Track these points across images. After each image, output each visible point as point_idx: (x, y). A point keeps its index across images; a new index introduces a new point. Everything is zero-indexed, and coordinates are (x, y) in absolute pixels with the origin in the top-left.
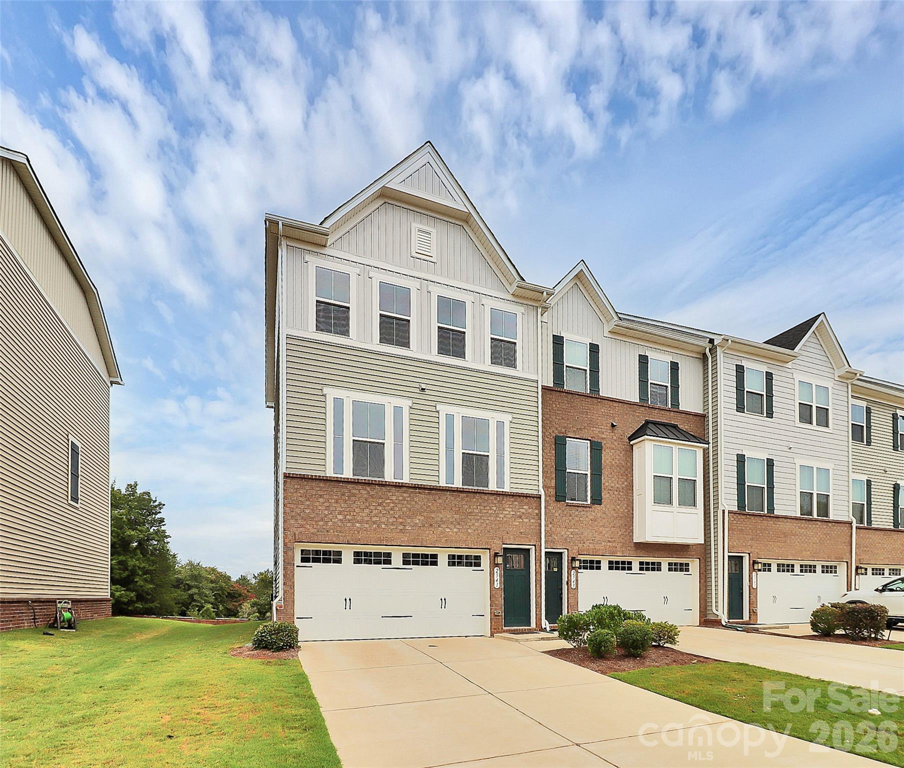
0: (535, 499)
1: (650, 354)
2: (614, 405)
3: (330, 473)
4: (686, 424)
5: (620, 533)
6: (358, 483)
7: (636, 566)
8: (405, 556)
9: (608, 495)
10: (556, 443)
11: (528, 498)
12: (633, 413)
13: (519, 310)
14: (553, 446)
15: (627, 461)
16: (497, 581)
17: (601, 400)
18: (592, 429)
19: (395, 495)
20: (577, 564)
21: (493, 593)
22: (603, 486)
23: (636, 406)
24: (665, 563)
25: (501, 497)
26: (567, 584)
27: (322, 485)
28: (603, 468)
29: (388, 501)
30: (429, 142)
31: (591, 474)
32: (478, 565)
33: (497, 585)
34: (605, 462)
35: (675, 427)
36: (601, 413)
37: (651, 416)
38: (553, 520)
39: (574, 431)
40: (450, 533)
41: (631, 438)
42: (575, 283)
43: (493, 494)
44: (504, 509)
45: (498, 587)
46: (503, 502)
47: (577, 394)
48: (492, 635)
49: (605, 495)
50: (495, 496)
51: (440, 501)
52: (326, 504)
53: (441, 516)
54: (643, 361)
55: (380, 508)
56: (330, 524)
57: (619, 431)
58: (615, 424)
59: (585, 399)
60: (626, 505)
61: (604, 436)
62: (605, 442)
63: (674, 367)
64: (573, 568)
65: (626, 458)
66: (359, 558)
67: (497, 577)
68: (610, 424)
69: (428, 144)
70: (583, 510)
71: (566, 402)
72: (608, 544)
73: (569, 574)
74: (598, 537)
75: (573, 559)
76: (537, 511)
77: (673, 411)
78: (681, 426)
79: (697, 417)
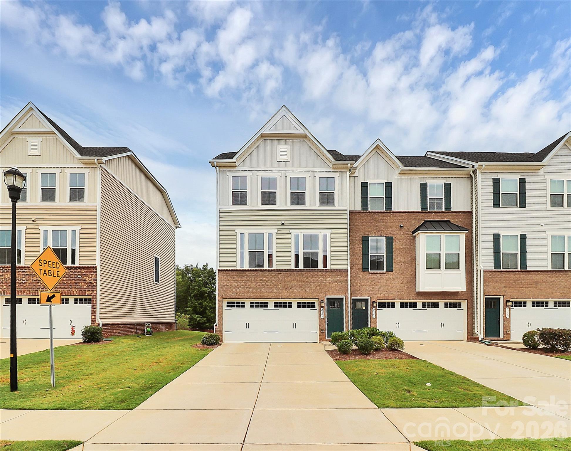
0: (345, 272)
1: (429, 182)
2: (402, 215)
3: (238, 267)
4: (456, 219)
5: (406, 287)
6: (251, 271)
7: (420, 305)
8: (275, 303)
9: (397, 266)
10: (362, 241)
11: (341, 272)
12: (416, 218)
13: (335, 175)
14: (361, 242)
15: (411, 245)
16: (322, 315)
17: (393, 213)
18: (386, 230)
19: (268, 275)
20: (375, 305)
21: (320, 321)
22: (394, 261)
23: (418, 213)
24: (442, 304)
25: (325, 272)
26: (370, 316)
27: (234, 273)
28: (394, 251)
29: (265, 278)
30: (284, 106)
31: (386, 255)
32: (314, 307)
33: (322, 317)
34: (395, 247)
35: (447, 222)
36: (393, 220)
37: (429, 217)
38: (361, 282)
39: (374, 232)
40: (297, 292)
41: (414, 232)
42: (376, 151)
43: (320, 271)
44: (326, 278)
46: (326, 275)
47: (377, 212)
48: (320, 342)
49: (395, 266)
50: (321, 272)
51: (291, 276)
52: (236, 281)
53: (291, 283)
54: (424, 187)
55: (261, 281)
56: (238, 290)
57: (405, 229)
58: (401, 226)
59: (382, 214)
60: (410, 271)
61: (395, 233)
62: (395, 236)
63: (448, 186)
64: (374, 307)
65: (411, 244)
66: (253, 305)
67: (322, 313)
68: (399, 226)
69: (284, 107)
70: (381, 275)
71: (369, 217)
72: (398, 293)
73: (371, 311)
74: (390, 290)
75: (373, 302)
76: (346, 278)
77: (446, 213)
78: (452, 221)
79: (465, 214)
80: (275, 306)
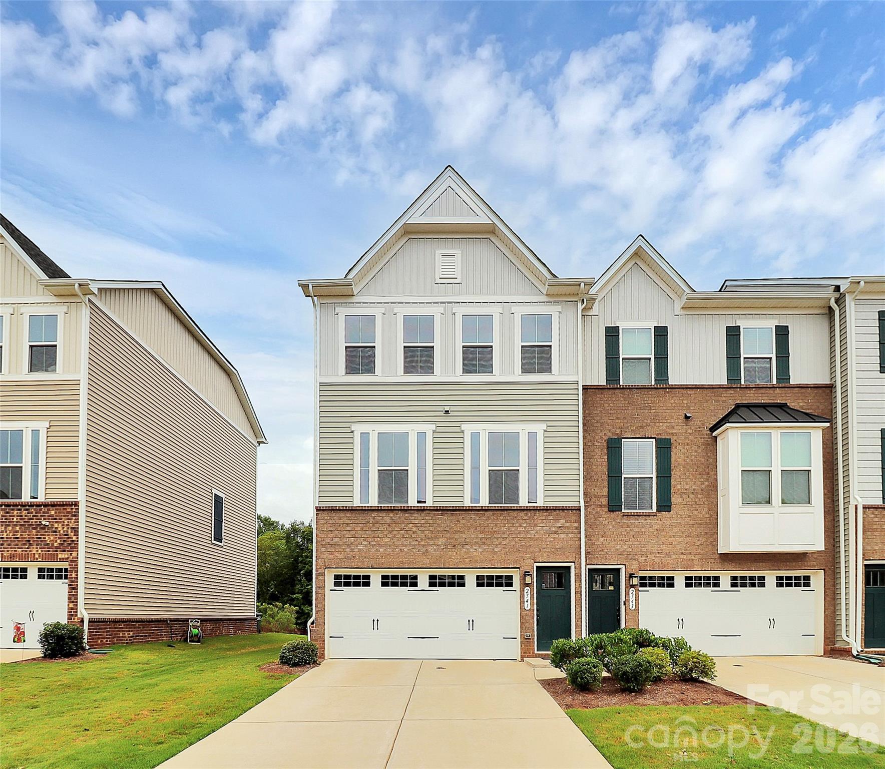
0: (574, 511)
1: (742, 323)
2: (689, 392)
3: (357, 503)
4: (801, 401)
5: (699, 543)
6: (382, 510)
7: (725, 581)
8: (432, 577)
9: (680, 500)
10: (608, 447)
11: (566, 511)
12: (717, 398)
13: (553, 310)
14: (605, 451)
15: (708, 457)
16: (527, 602)
17: (670, 390)
18: (657, 424)
19: (417, 518)
20: (635, 581)
21: (524, 614)
22: (672, 489)
23: (722, 390)
24: (771, 578)
25: (532, 512)
26: (625, 604)
27: (349, 515)
28: (672, 468)
29: (411, 525)
30: (449, 166)
31: (657, 477)
32: (511, 585)
33: (527, 606)
34: (676, 461)
35: (782, 407)
36: (670, 405)
37: (744, 398)
38: (605, 533)
39: (632, 430)
40: (475, 553)
41: (713, 429)
42: (634, 262)
43: (523, 510)
44: (536, 525)
45: (528, 609)
46: (535, 517)
47: (637, 388)
48: (522, 660)
49: (675, 499)
50: (526, 512)
51: (464, 521)
52: (352, 532)
53: (464, 536)
54: (733, 334)
55: (402, 532)
56: (356, 550)
57: (696, 423)
58: (688, 415)
59: (648, 391)
60: (706, 510)
61: (674, 431)
62: (675, 438)
63: (782, 333)
64: (632, 586)
65: (707, 454)
66: (387, 581)
67: (527, 597)
68: (684, 415)
69: (449, 168)
70: (646, 520)
71: (622, 399)
72: (681, 556)
73: (627, 593)
74: (666, 550)
75: (632, 576)
76: (576, 525)
77: (779, 388)
78: (793, 404)
79: (819, 389)
80: (431, 585)
